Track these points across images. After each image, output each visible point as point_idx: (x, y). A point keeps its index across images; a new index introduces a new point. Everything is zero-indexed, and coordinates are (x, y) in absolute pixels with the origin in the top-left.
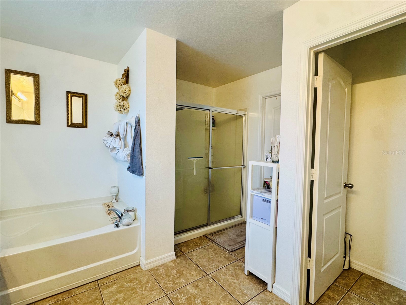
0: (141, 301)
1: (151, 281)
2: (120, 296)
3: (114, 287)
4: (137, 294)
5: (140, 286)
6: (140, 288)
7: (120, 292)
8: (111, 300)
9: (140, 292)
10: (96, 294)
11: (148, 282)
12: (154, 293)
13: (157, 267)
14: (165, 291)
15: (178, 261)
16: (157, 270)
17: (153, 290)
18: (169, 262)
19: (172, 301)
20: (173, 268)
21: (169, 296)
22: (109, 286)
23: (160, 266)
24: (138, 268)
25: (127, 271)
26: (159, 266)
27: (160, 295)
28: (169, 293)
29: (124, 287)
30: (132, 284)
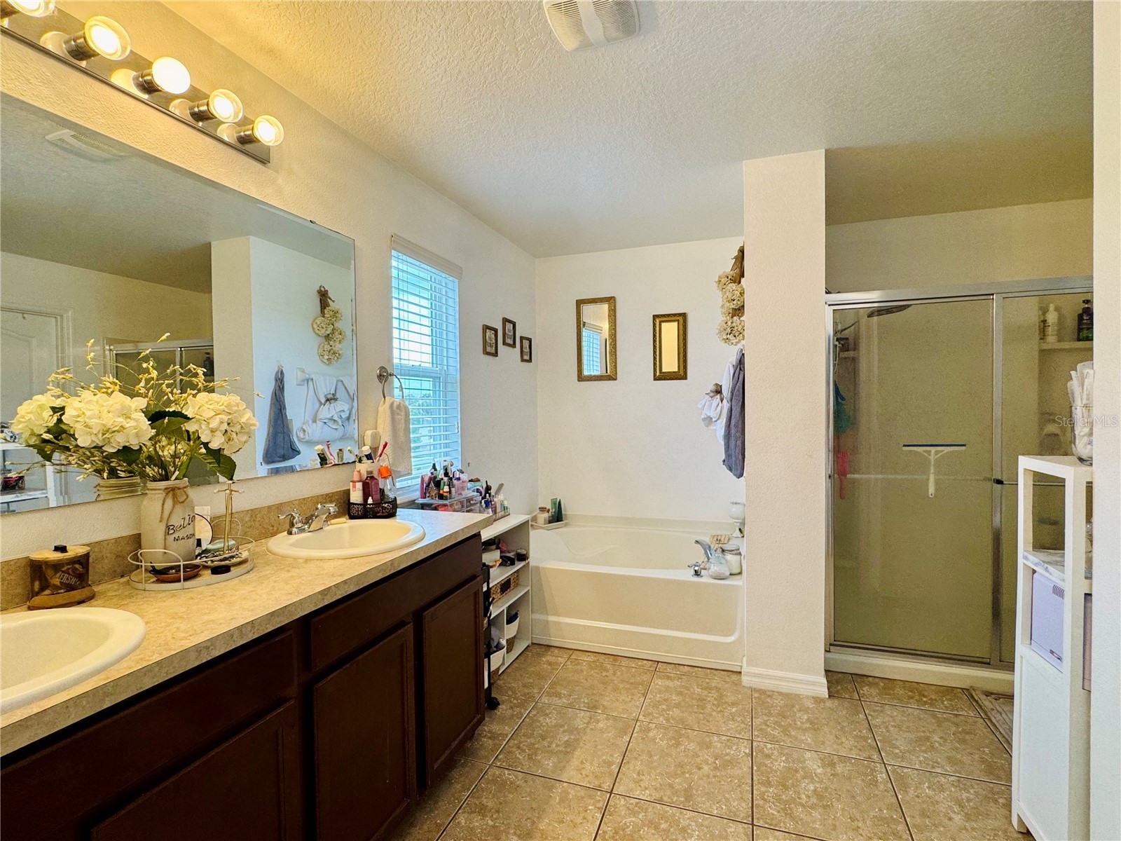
0: (701, 722)
1: (741, 706)
2: (676, 698)
3: (676, 682)
4: (703, 709)
5: (715, 702)
6: (713, 704)
7: (680, 693)
8: (658, 695)
9: (708, 710)
10: (646, 677)
11: (733, 704)
12: (731, 725)
13: (773, 691)
14: (756, 733)
15: (829, 704)
16: (769, 696)
17: (733, 720)
18: (807, 697)
19: (754, 754)
20: (806, 710)
21: (755, 744)
22: (668, 678)
23: (780, 693)
24: (735, 677)
25: (712, 671)
26: (778, 692)
27: (740, 733)
28: (759, 739)
29: (689, 690)
30: (705, 693)
